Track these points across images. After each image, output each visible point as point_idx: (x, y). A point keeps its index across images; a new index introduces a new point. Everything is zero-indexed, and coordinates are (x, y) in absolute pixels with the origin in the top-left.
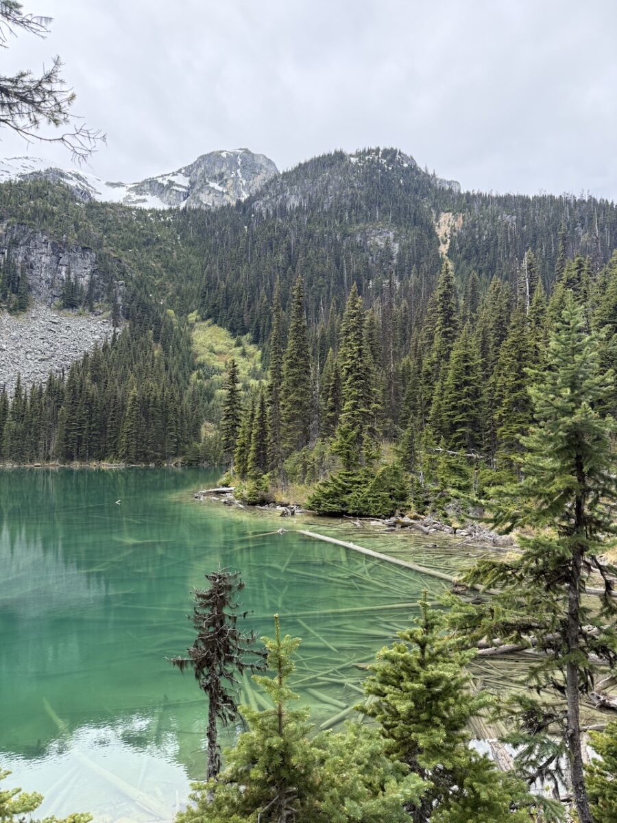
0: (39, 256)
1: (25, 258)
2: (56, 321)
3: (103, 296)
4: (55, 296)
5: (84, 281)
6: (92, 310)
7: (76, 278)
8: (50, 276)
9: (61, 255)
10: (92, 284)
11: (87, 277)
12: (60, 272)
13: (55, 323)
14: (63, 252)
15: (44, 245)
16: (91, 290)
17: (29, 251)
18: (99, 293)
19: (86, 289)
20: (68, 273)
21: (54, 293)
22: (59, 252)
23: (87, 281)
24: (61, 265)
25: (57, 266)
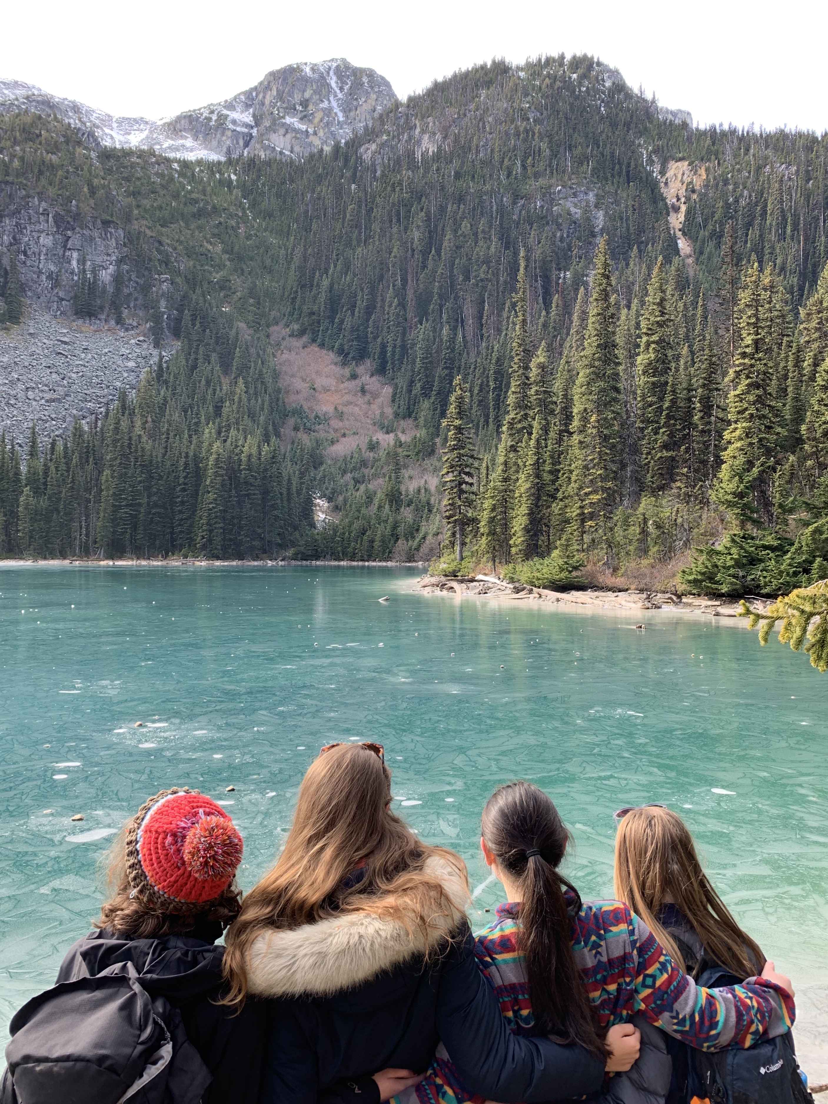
0: (35, 235)
1: (14, 238)
2: (66, 339)
3: (136, 299)
4: (62, 299)
5: (106, 276)
6: (120, 321)
7: (94, 271)
8: (53, 268)
9: (69, 233)
10: (118, 279)
11: (111, 269)
12: (69, 262)
13: (66, 343)
14: (74, 229)
15: (42, 218)
16: (118, 290)
17: (20, 228)
18: (130, 294)
19: (110, 289)
20: (82, 261)
21: (61, 294)
22: (66, 229)
23: (112, 276)
24: (70, 249)
25: (64, 252)
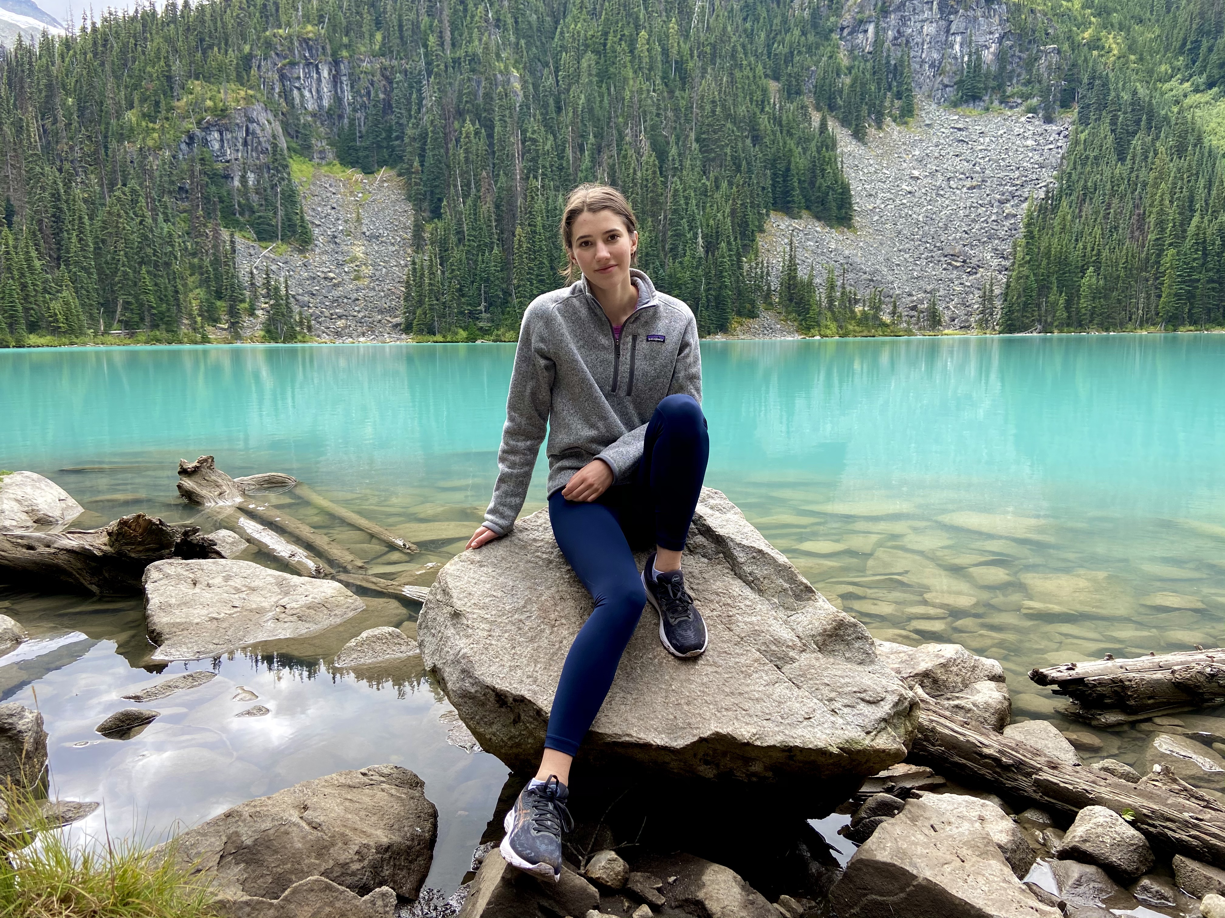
0: (919, 25)
1: (898, 32)
3: (1019, 75)
4: (946, 86)
5: (988, 56)
6: (1004, 101)
7: (978, 53)
8: (935, 56)
9: (953, 17)
11: (993, 48)
12: (952, 47)
14: (957, 12)
16: (1002, 68)
17: (904, 20)
18: (1013, 71)
19: (994, 69)
20: (966, 44)
21: (946, 81)
22: (950, 13)
23: (994, 54)
24: (953, 34)
25: (947, 37)
